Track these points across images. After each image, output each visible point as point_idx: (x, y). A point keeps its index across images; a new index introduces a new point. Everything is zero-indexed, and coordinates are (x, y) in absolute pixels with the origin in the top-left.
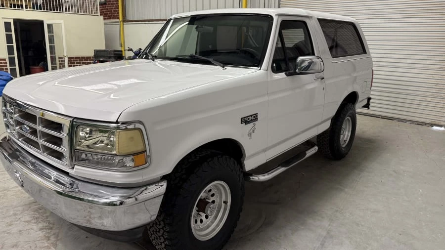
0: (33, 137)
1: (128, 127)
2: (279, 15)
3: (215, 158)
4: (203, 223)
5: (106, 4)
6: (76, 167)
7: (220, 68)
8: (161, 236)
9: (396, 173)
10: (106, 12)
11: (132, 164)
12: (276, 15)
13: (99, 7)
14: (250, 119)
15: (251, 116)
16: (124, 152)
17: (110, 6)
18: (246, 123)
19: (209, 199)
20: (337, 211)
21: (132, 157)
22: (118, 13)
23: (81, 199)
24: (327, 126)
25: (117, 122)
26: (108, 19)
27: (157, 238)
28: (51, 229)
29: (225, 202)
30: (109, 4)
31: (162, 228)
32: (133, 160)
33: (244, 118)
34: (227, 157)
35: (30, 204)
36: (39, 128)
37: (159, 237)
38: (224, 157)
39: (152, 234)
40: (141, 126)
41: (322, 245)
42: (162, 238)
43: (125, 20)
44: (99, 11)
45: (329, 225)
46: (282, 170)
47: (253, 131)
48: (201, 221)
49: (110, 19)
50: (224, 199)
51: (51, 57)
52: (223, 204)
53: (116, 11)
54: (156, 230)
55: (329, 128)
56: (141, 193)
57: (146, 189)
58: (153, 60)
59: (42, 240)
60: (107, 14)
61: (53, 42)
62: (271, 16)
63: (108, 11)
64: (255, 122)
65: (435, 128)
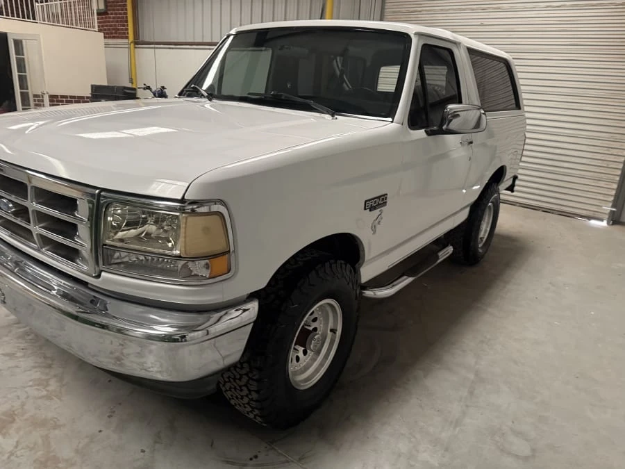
0: (19, 221)
1: (199, 210)
2: (420, 35)
3: (326, 264)
4: (300, 362)
5: (108, 14)
6: (103, 274)
7: (328, 117)
8: (244, 386)
9: (554, 286)
10: (106, 26)
11: (206, 273)
12: (416, 34)
13: (96, 17)
14: (376, 204)
15: (379, 197)
16: (193, 253)
17: (114, 18)
18: (372, 209)
19: (310, 326)
20: (482, 342)
21: (207, 261)
22: (127, 29)
23: (103, 327)
24: (464, 215)
25: (183, 200)
26: (109, 37)
27: (235, 389)
28: (50, 366)
29: (333, 331)
30: (112, 14)
31: (247, 374)
32: (207, 266)
33: (369, 200)
34: (343, 262)
35: (9, 326)
36: (33, 205)
37: (240, 387)
38: (339, 262)
39: (225, 382)
40: (222, 209)
41: (471, 393)
42: (244, 388)
43: (138, 42)
44: (96, 25)
45: (476, 363)
46: (406, 281)
47: (379, 223)
48: (298, 359)
49: (114, 37)
50: (331, 325)
51: (22, 94)
52: (329, 334)
53: (124, 25)
54: (235, 376)
55: (466, 220)
56: (219, 320)
57: (226, 313)
58: (210, 100)
59: (35, 385)
60: (109, 30)
61: (23, 70)
62: (407, 35)
63: (111, 26)
64: (382, 208)
65: (593, 222)
